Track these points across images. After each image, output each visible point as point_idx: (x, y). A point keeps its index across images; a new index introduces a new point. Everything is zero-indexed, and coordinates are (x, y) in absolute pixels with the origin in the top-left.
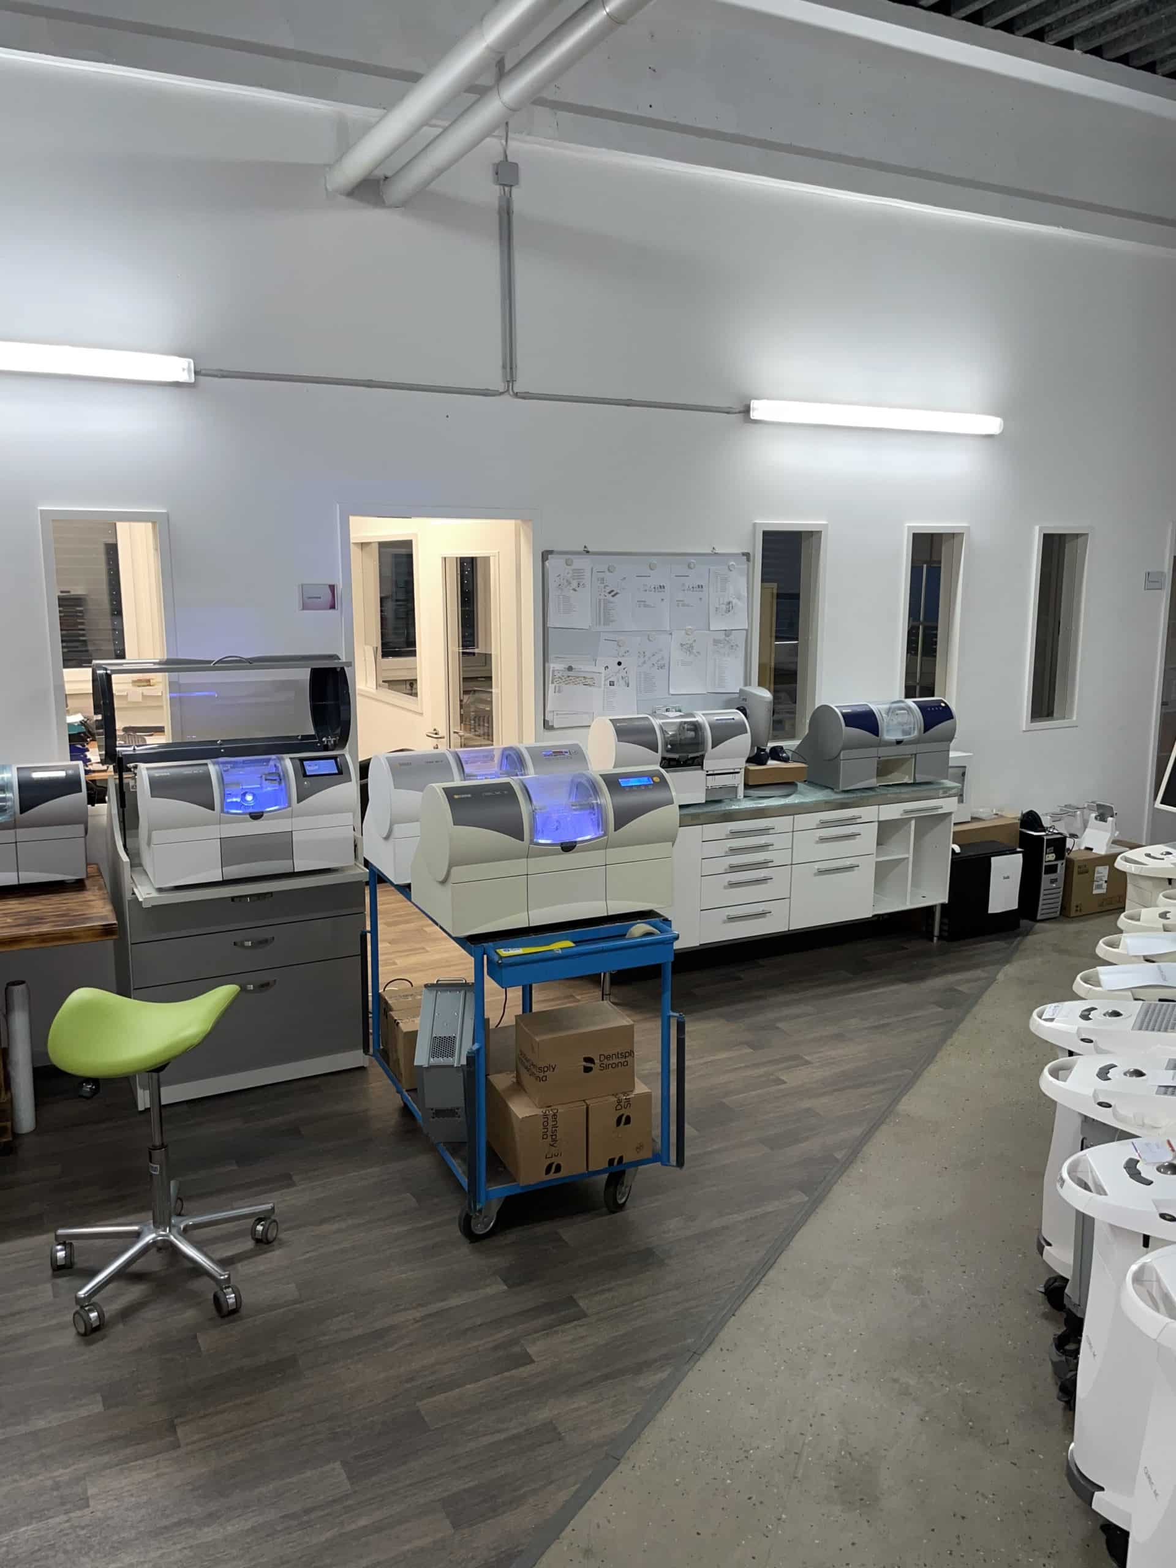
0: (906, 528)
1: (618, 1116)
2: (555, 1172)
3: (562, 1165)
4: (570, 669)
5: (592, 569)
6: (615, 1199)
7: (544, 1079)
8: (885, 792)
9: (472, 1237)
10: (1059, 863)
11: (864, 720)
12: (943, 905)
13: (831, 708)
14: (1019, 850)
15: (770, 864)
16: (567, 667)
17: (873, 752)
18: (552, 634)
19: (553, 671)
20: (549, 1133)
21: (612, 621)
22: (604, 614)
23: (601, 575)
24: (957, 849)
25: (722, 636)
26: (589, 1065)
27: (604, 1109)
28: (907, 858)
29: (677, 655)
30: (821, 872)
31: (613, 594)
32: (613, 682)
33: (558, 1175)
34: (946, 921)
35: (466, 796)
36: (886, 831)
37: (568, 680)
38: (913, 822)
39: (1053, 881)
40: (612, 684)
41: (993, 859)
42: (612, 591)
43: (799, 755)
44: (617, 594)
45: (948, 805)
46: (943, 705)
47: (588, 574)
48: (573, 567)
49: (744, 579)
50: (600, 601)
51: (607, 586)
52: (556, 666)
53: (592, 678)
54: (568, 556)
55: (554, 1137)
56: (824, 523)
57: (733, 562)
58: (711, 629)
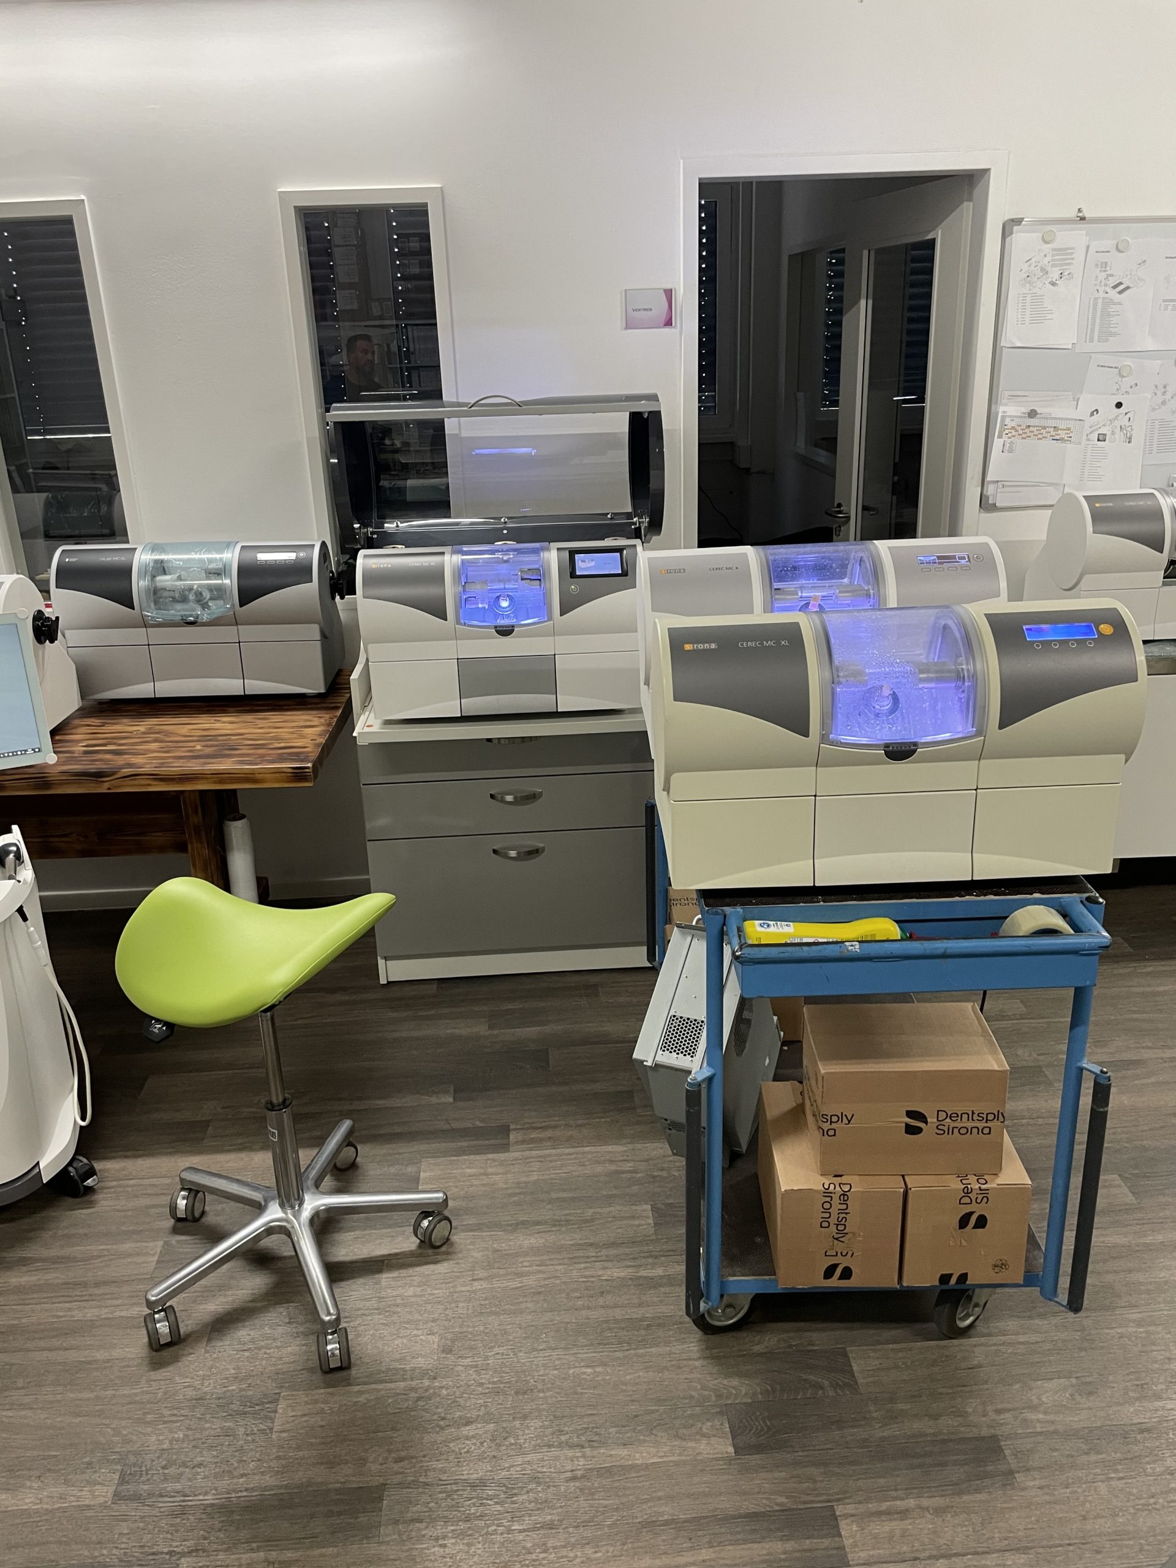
1: (962, 1214)
2: (841, 1278)
3: (853, 1271)
4: (1032, 414)
5: (1088, 247)
6: (954, 1318)
7: (831, 1133)
9: (699, 1323)
16: (1028, 410)
18: (1006, 356)
19: (1007, 417)
20: (833, 1221)
21: (1115, 334)
22: (1101, 324)
23: (1103, 257)
26: (916, 1123)
27: (938, 1196)
31: (1121, 288)
32: (1104, 435)
35: (707, 646)
37: (1025, 432)
40: (1101, 438)
42: (1121, 283)
44: (1128, 288)
47: (1079, 256)
48: (1056, 245)
50: (1095, 305)
51: (1112, 275)
52: (1010, 410)
53: (1069, 429)
54: (1049, 228)
55: (841, 1228)
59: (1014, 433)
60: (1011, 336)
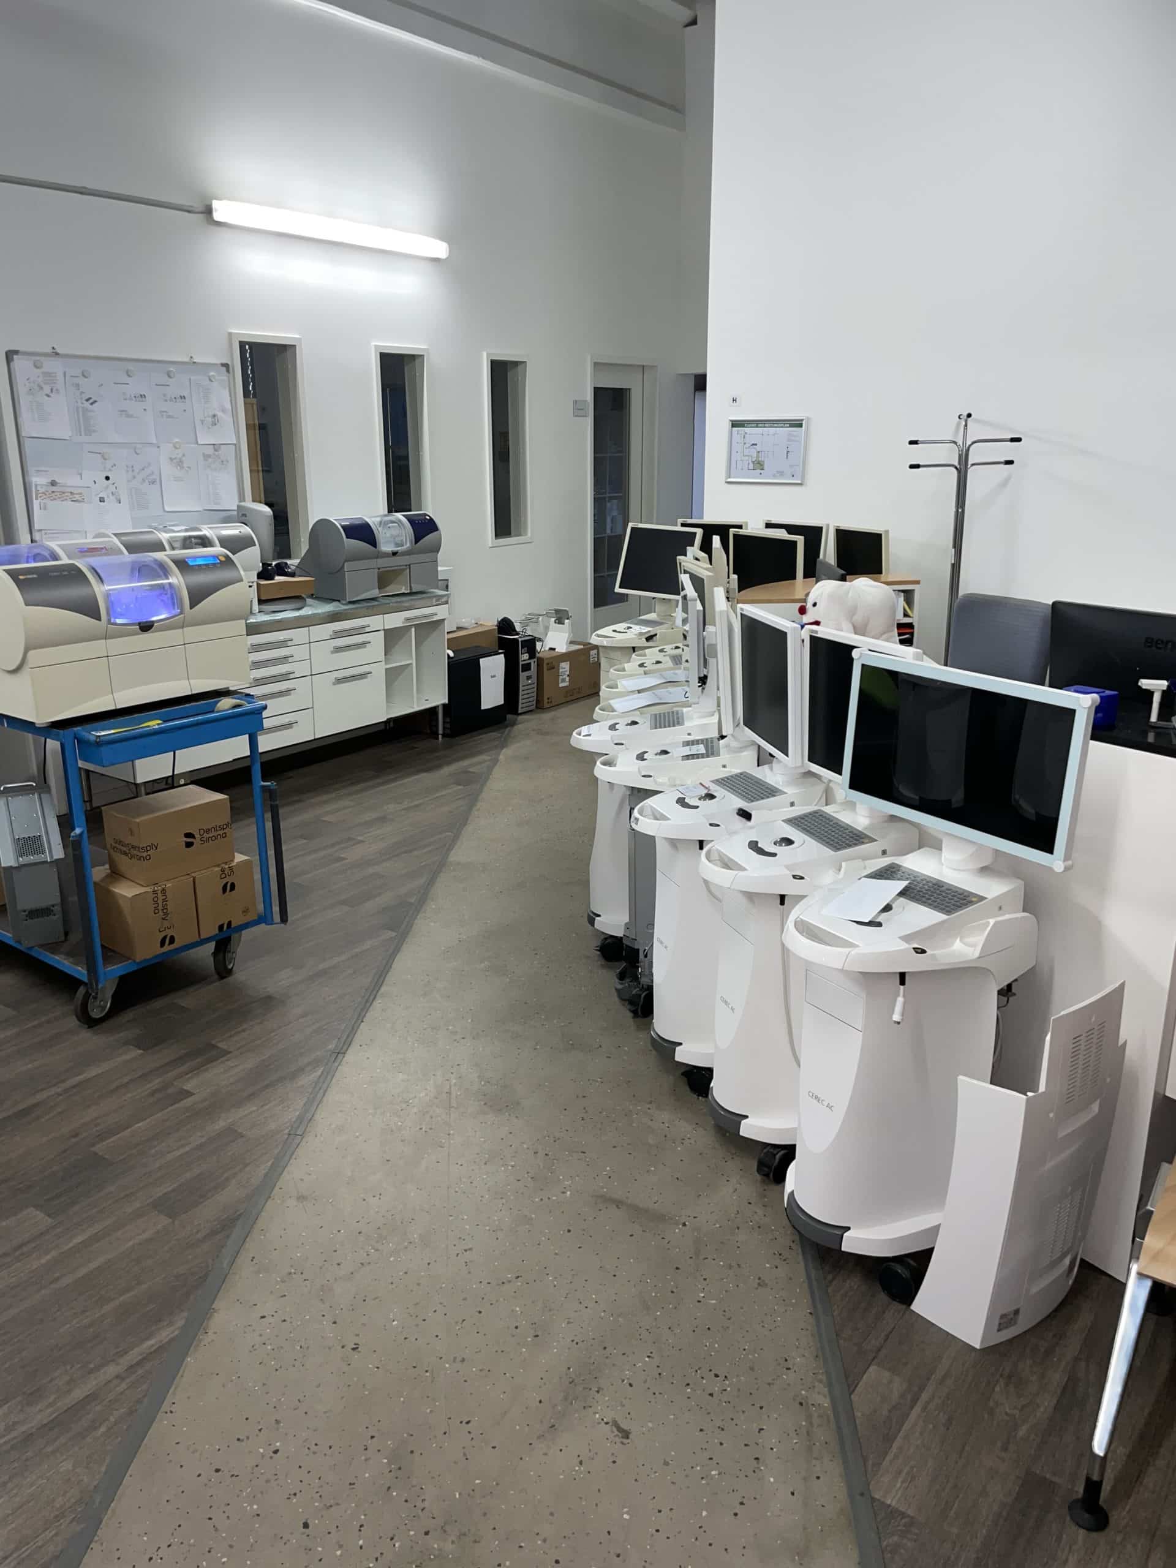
0: (373, 348)
1: (223, 884)
2: (169, 944)
3: (175, 935)
4: (54, 483)
5: (64, 373)
6: (226, 967)
7: (148, 858)
8: (388, 601)
9: (90, 1022)
10: (532, 661)
11: (361, 532)
12: (444, 705)
13: (330, 521)
14: (500, 651)
15: (292, 676)
16: (50, 481)
17: (373, 563)
18: (28, 444)
19: (36, 485)
20: (160, 907)
21: (95, 431)
22: (84, 424)
23: (76, 380)
24: (452, 654)
25: (210, 451)
26: (189, 840)
27: (209, 879)
28: (411, 664)
29: (167, 470)
30: (340, 681)
31: (91, 401)
32: (103, 498)
33: (173, 947)
34: (448, 720)
36: (392, 637)
37: (52, 495)
38: (413, 629)
39: (529, 678)
40: (102, 500)
41: (482, 661)
42: (90, 398)
43: (302, 569)
44: (95, 402)
45: (440, 612)
46: (428, 518)
47: (60, 378)
48: (43, 370)
49: (226, 393)
50: (77, 409)
51: (83, 392)
52: (38, 481)
53: (81, 494)
54: (37, 358)
55: (165, 911)
56: (297, 336)
57: (212, 374)
58: (199, 443)
59: (45, 497)
60: (30, 429)
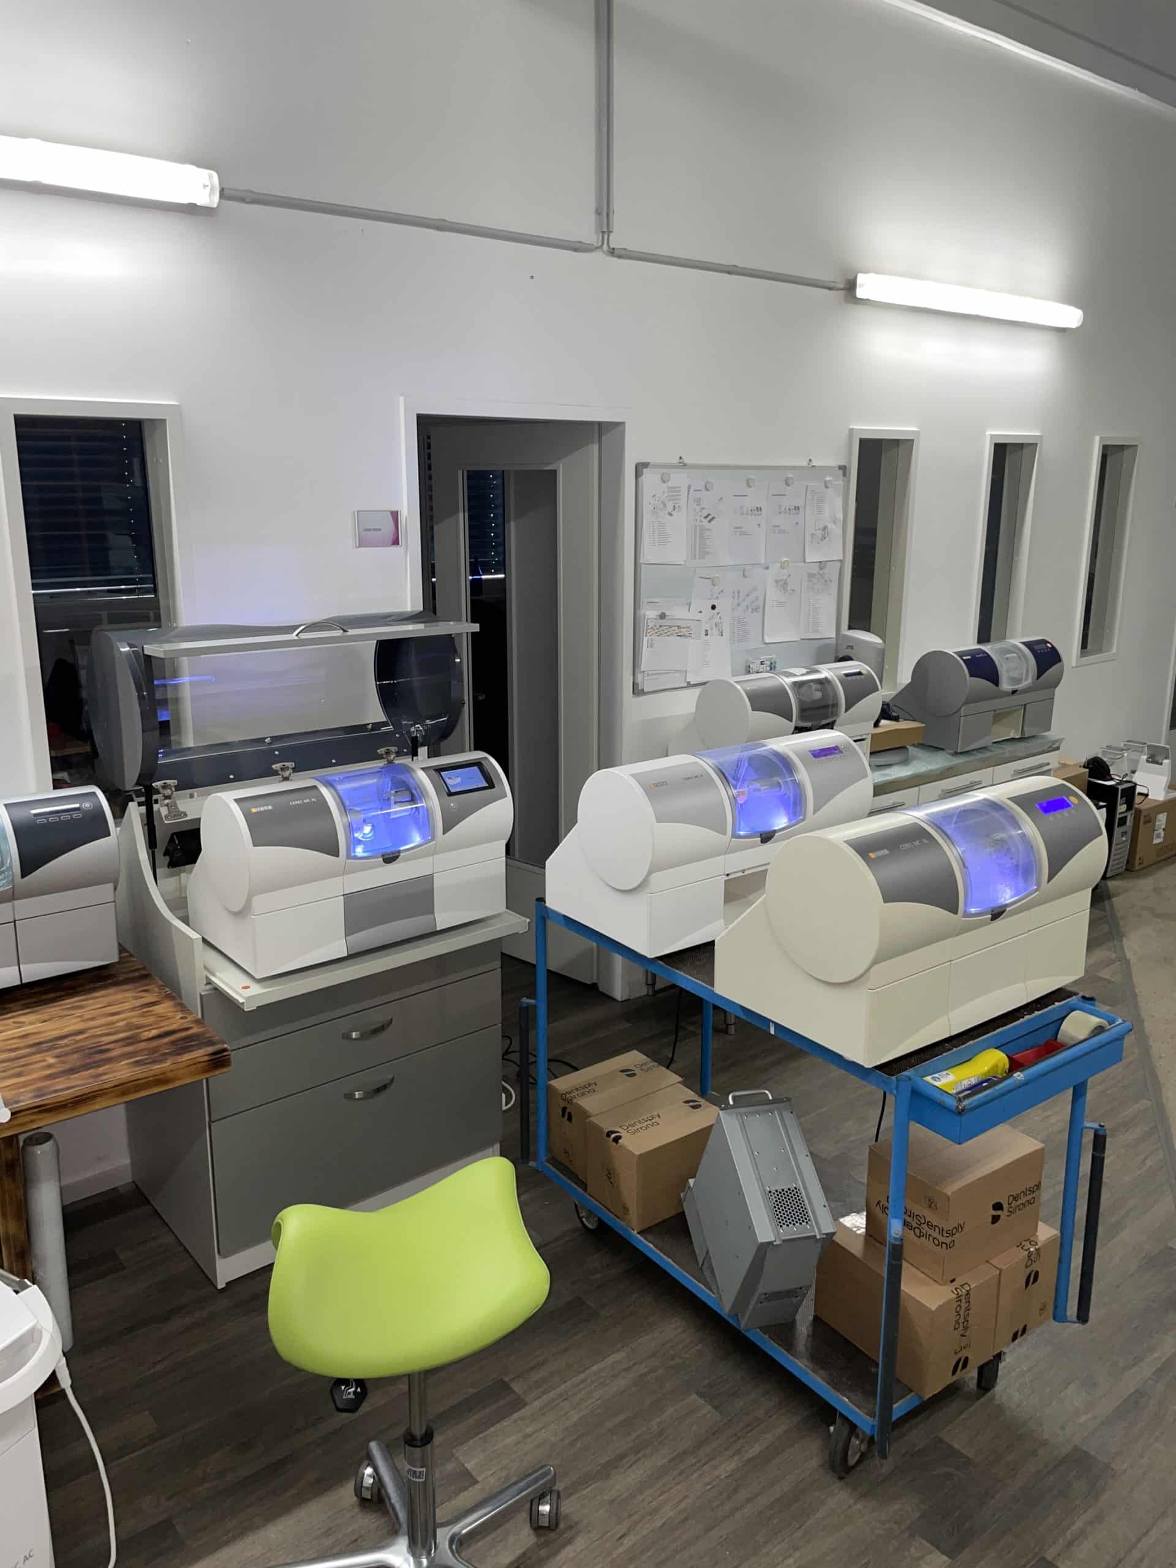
0: (989, 438)
1: (1028, 1274)
2: (963, 1369)
3: (969, 1358)
4: (663, 616)
5: (689, 487)
7: (951, 1244)
8: (997, 750)
10: (1129, 813)
11: (985, 667)
13: (951, 654)
16: (660, 613)
17: (991, 705)
18: (644, 570)
19: (645, 620)
20: (961, 1320)
21: (708, 553)
22: (700, 545)
23: (698, 495)
25: (815, 569)
26: (997, 1213)
27: (1014, 1268)
29: (773, 594)
31: (710, 517)
32: (707, 630)
33: (964, 1373)
35: (882, 852)
37: (661, 631)
39: (1124, 834)
40: (707, 633)
42: (709, 515)
44: (713, 518)
45: (1052, 760)
46: (1050, 645)
47: (684, 494)
48: (670, 484)
49: (840, 499)
50: (696, 528)
51: (703, 508)
52: (650, 614)
53: (688, 627)
54: (665, 471)
55: (966, 1324)
56: (915, 429)
57: (828, 479)
58: (807, 561)
59: (653, 632)
60: (648, 555)
